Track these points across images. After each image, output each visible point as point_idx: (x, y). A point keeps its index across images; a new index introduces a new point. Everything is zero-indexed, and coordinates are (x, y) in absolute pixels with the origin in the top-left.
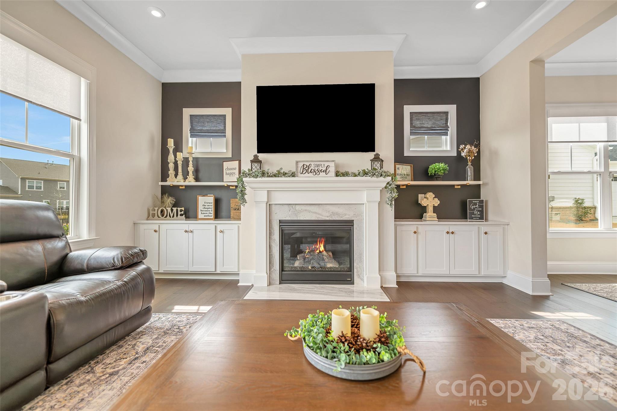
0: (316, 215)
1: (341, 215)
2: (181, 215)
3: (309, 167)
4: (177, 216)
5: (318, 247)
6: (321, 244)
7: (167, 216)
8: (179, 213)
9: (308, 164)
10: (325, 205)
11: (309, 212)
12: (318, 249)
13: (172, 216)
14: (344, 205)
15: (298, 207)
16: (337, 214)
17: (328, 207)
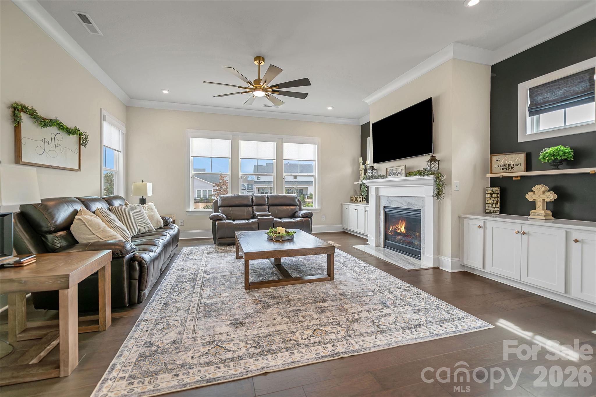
0: (401, 204)
1: (414, 206)
2: (364, 201)
3: (392, 171)
4: (362, 201)
5: (399, 227)
6: (402, 225)
7: (358, 201)
8: (363, 200)
9: (392, 169)
10: (405, 197)
11: (397, 202)
12: (400, 230)
13: (360, 201)
14: (415, 197)
15: (391, 198)
16: (411, 204)
17: (407, 198)
